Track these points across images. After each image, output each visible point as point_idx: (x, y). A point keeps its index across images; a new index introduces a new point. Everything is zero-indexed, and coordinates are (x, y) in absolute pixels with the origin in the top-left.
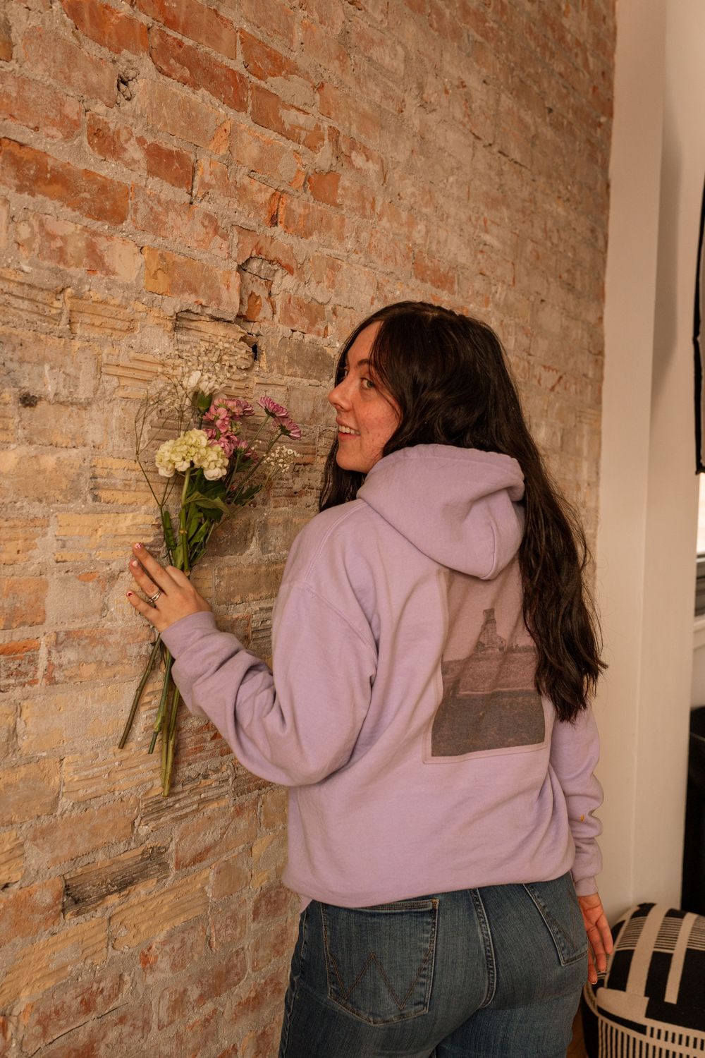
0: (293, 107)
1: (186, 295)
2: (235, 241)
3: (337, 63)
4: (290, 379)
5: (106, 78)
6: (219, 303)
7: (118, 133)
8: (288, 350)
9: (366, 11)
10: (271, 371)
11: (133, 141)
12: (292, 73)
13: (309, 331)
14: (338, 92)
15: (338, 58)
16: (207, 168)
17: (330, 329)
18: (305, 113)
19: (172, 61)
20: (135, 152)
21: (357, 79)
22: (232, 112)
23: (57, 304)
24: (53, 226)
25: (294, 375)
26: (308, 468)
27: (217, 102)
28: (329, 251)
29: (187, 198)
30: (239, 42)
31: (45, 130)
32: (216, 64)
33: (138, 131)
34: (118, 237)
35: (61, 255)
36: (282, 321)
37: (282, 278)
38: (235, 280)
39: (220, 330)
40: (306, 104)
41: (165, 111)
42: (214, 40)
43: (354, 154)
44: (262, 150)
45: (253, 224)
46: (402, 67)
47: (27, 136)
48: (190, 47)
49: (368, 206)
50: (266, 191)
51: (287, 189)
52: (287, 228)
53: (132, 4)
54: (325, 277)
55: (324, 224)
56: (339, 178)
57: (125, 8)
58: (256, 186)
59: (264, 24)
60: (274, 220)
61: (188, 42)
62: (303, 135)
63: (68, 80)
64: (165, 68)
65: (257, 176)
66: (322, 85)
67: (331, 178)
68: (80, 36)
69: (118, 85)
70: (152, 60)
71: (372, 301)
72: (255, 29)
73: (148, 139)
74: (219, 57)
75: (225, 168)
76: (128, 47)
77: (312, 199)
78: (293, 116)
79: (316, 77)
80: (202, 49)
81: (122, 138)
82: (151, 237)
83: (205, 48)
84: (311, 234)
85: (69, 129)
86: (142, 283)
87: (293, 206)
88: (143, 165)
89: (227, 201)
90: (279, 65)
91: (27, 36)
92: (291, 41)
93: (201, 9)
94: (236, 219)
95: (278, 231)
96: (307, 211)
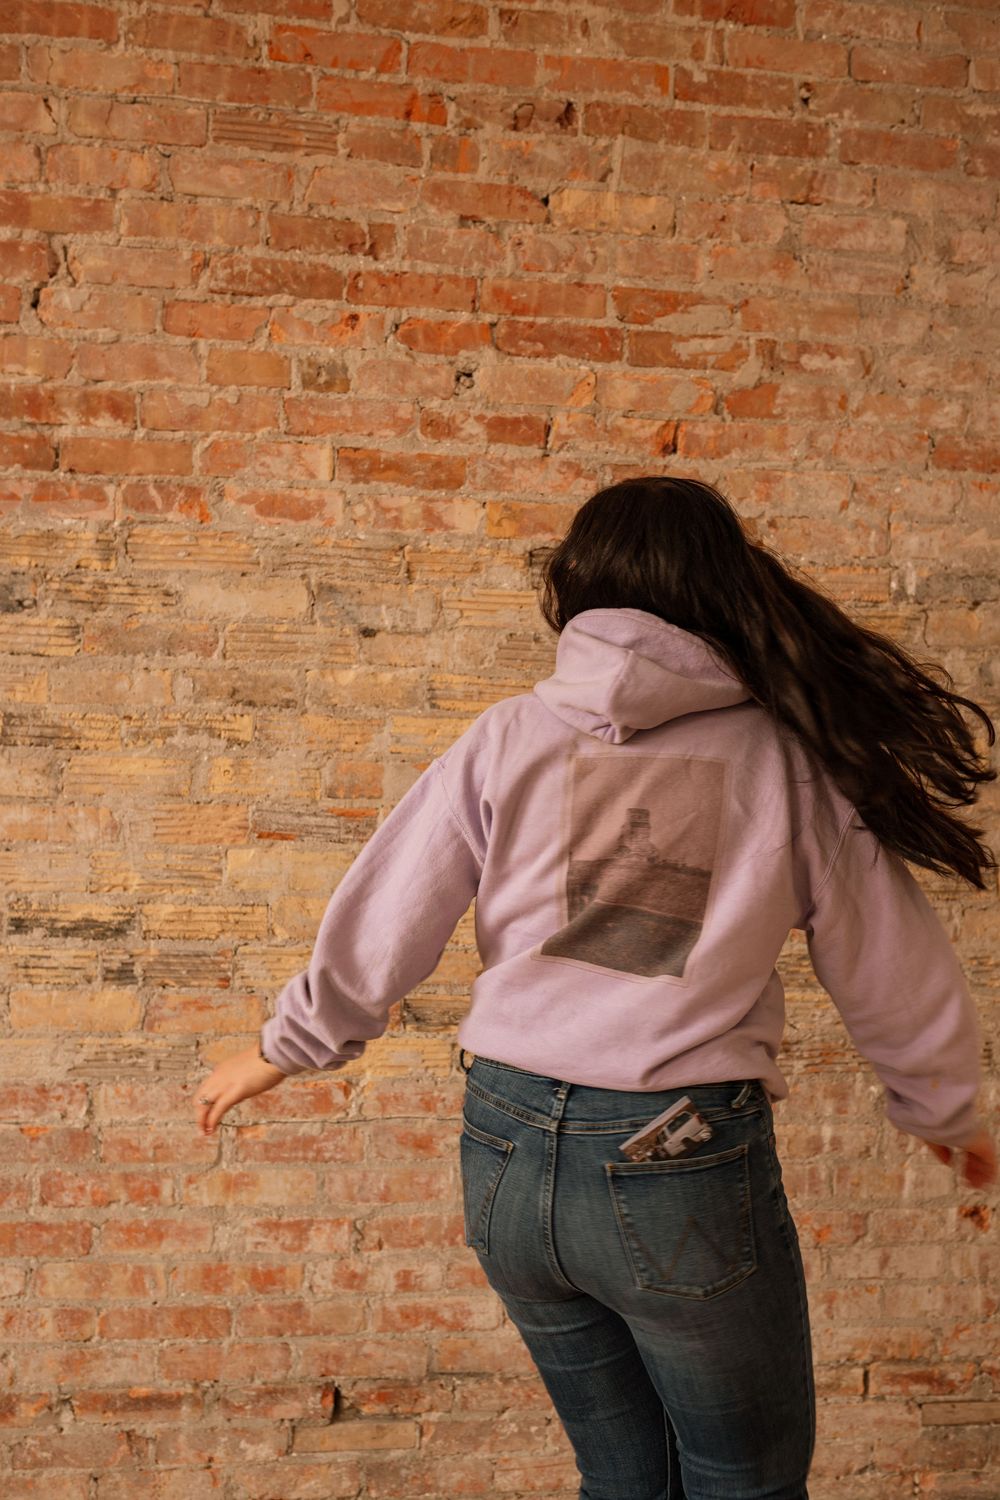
0: (695, 336)
1: (540, 535)
3: (773, 273)
5: (445, 376)
7: (453, 419)
9: (830, 203)
11: (471, 420)
12: (694, 305)
14: (775, 302)
15: (775, 267)
16: (561, 423)
18: (714, 337)
19: (521, 343)
20: (473, 428)
21: (815, 280)
22: (599, 366)
23: (396, 559)
24: (386, 501)
27: (575, 362)
28: (760, 465)
29: (539, 453)
30: (610, 300)
31: (378, 434)
32: (577, 329)
33: (475, 412)
34: (457, 501)
35: (397, 521)
40: (717, 328)
41: (509, 387)
42: (574, 308)
43: (804, 359)
44: (643, 389)
45: (634, 459)
46: (901, 241)
47: (362, 441)
48: (543, 325)
49: (833, 409)
50: (652, 425)
51: (682, 417)
52: (688, 453)
53: (474, 310)
54: (752, 492)
55: (746, 439)
56: (776, 388)
57: (464, 317)
58: (636, 423)
59: (649, 272)
60: (670, 448)
61: (542, 320)
62: (711, 359)
63: (403, 391)
64: (513, 351)
65: (636, 415)
66: (747, 302)
67: (764, 390)
68: (414, 353)
69: (458, 379)
70: (498, 348)
71: (844, 506)
72: (637, 281)
73: (490, 414)
74: (582, 322)
75: (589, 417)
76: (466, 347)
77: (729, 418)
78: (694, 345)
79: (735, 297)
80: (558, 322)
81: (458, 421)
82: (494, 493)
83: (562, 320)
84: (728, 452)
85: (402, 426)
86: (484, 531)
87: (697, 431)
88: (484, 437)
89: (593, 445)
90: (671, 303)
91: (362, 371)
92: (693, 275)
93: (558, 288)
94: (608, 458)
95: (675, 460)
96: (720, 432)
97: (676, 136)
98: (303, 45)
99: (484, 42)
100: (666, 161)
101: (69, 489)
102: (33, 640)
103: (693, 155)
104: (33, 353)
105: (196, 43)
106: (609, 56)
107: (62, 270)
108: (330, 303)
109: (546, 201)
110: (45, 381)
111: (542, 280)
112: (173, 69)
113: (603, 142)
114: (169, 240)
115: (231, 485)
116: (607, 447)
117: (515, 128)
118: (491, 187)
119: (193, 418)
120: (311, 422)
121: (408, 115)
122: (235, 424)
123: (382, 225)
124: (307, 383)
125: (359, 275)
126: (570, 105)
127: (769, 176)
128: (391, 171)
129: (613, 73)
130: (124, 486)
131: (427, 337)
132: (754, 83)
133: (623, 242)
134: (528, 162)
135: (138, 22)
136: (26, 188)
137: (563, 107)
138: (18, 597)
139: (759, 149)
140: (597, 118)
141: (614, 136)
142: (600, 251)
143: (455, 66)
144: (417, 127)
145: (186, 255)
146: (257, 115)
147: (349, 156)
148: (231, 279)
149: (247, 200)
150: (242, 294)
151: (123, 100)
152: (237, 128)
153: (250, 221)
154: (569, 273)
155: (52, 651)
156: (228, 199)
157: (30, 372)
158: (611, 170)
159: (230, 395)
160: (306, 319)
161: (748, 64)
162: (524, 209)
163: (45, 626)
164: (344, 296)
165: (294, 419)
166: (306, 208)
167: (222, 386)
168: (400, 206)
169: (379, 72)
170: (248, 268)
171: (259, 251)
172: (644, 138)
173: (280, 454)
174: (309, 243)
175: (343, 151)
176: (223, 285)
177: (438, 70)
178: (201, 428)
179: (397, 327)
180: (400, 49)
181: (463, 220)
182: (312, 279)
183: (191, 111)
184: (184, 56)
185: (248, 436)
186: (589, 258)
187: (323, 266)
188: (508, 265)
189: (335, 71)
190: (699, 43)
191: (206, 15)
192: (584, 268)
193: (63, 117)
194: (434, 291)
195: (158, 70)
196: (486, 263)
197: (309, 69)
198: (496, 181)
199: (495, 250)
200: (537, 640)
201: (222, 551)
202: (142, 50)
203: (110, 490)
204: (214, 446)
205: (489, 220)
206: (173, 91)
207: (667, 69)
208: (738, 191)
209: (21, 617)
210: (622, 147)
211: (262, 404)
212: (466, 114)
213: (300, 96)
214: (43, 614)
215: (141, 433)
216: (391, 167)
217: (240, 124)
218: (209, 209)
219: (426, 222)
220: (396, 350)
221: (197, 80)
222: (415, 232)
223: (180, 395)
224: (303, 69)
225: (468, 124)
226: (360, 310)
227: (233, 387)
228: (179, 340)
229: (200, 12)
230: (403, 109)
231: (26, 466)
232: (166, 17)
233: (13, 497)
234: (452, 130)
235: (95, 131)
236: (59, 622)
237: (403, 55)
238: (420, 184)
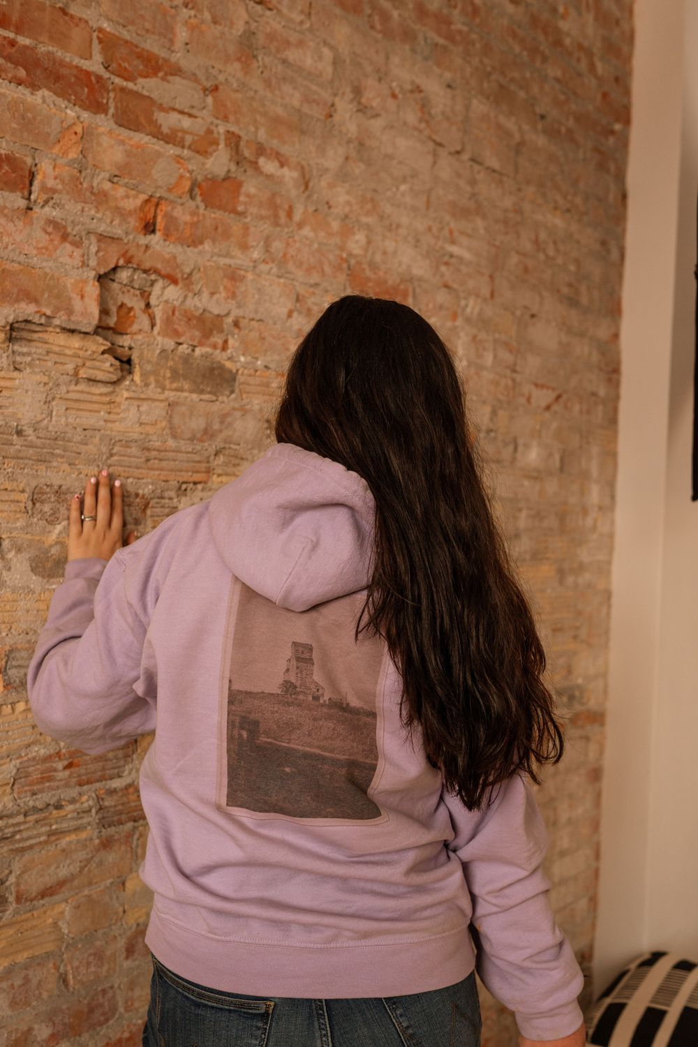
0: (174, 109)
1: (23, 305)
2: (93, 249)
3: (237, 65)
4: (172, 394)
6: (70, 312)
8: (170, 363)
9: (279, 11)
10: (147, 385)
12: (172, 74)
13: (201, 344)
14: (239, 96)
15: (239, 59)
16: (47, 172)
17: (231, 342)
18: (190, 115)
19: (1, 61)
21: (268, 83)
22: (85, 115)
25: (181, 390)
26: (200, 487)
27: (63, 104)
28: (227, 261)
29: (22, 203)
30: (95, 42)
32: (62, 64)
36: (164, 333)
37: (164, 288)
38: (93, 290)
39: (75, 342)
40: (193, 107)
42: (61, 39)
43: (262, 161)
44: (128, 154)
45: (119, 232)
46: (330, 70)
48: (26, 47)
49: (282, 215)
50: (135, 197)
51: (165, 195)
52: (166, 234)
54: (222, 288)
55: (219, 233)
56: (240, 184)
58: (121, 191)
59: (133, 23)
60: (150, 226)
61: (23, 41)
62: (188, 139)
65: (122, 181)
66: (216, 87)
67: (229, 184)
71: (290, 315)
72: (120, 28)
74: (68, 57)
75: (75, 172)
77: (202, 206)
78: (173, 119)
79: (207, 79)
80: (42, 48)
83: (46, 47)
84: (201, 243)
87: (175, 214)
89: (79, 207)
90: (153, 66)
92: (171, 42)
94: (93, 225)
95: (156, 239)
96: (195, 219)
116: (93, 212)
200: (19, 433)
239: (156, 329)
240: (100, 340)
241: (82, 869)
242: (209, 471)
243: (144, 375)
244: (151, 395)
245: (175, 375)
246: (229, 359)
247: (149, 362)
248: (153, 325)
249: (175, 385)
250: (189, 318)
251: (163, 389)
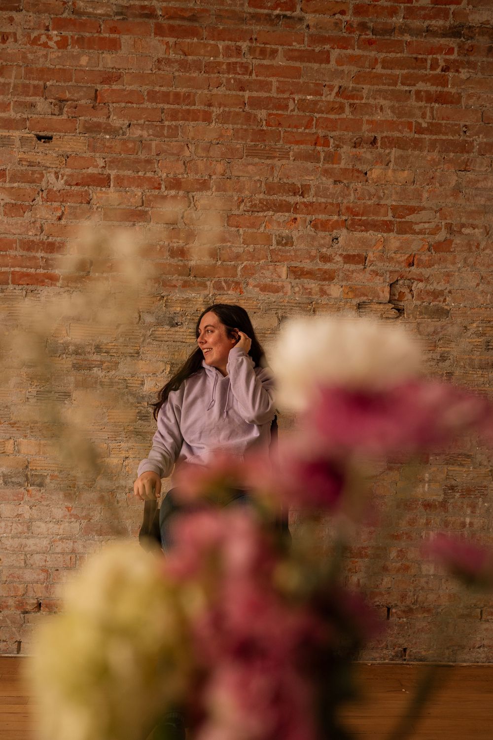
0: (422, 222)
1: (362, 297)
2: (388, 276)
3: (451, 198)
4: (420, 320)
5: (328, 240)
6: (379, 297)
7: (331, 255)
8: (419, 309)
9: (474, 170)
10: (409, 318)
11: (338, 256)
12: (421, 211)
13: (433, 301)
14: (452, 209)
15: (452, 195)
16: (371, 256)
17: (447, 299)
18: (428, 222)
19: (356, 227)
20: (338, 259)
21: (468, 200)
22: (385, 235)
23: (309, 307)
24: (306, 286)
25: (423, 318)
26: (431, 352)
27: (377, 233)
28: (445, 270)
29: (362, 267)
30: (389, 210)
31: (303, 261)
32: (377, 221)
33: (339, 253)
34: (332, 285)
35: (310, 293)
36: (417, 299)
37: (418, 284)
38: (387, 289)
39: (381, 306)
40: (430, 219)
41: (352, 243)
42: (376, 213)
43: (463, 230)
44: (401, 243)
45: (398, 269)
47: (298, 264)
48: (365, 220)
49: (474, 248)
50: (405, 256)
51: (416, 253)
52: (418, 265)
53: (339, 215)
54: (442, 280)
55: (441, 260)
56: (452, 241)
57: (336, 218)
58: (399, 255)
59: (404, 199)
60: (411, 264)
61: (364, 218)
62: (427, 231)
63: (313, 246)
64: (353, 230)
65: (399, 252)
66: (441, 209)
67: (448, 242)
68: (317, 232)
69: (333, 240)
70: (348, 229)
71: (478, 285)
72: (400, 202)
73: (345, 253)
74: (379, 218)
75: (381, 254)
76: (336, 229)
77: (434, 253)
78: (421, 226)
79: (437, 207)
80: (370, 218)
81: (333, 256)
82: (346, 282)
83: (372, 217)
84: (433, 266)
85: (312, 258)
86: (342, 296)
87: (421, 258)
88: (342, 262)
89: (383, 264)
90: (412, 210)
91: (298, 238)
92: (421, 199)
93: (370, 206)
94: (388, 268)
95: (413, 269)
96: (430, 258)
97: (414, 148)
98: (278, 121)
99: (344, 116)
100: (411, 157)
101: (194, 283)
102: (181, 337)
103: (421, 155)
104: (182, 235)
105: (240, 121)
106: (390, 119)
107: (192, 205)
108: (287, 214)
109: (366, 174)
110: (186, 244)
111: (364, 203)
112: (232, 131)
113: (387, 151)
114: (230, 193)
115: (251, 281)
116: (388, 265)
117: (355, 147)
118: (346, 169)
119: (238, 257)
120: (280, 257)
121: (316, 144)
122: (253, 259)
123: (306, 185)
124: (278, 243)
125: (297, 203)
126: (375, 137)
127: (451, 161)
128: (309, 165)
129: (391, 125)
130: (213, 282)
131: (322, 225)
132: (446, 126)
133: (394, 188)
134: (360, 160)
135: (219, 115)
136: (180, 176)
137: (373, 138)
138: (176, 321)
139: (447, 151)
140: (386, 142)
141: (392, 148)
142: (386, 191)
143: (333, 125)
144: (319, 148)
145: (236, 198)
146: (261, 146)
147: (294, 160)
148: (252, 206)
149: (258, 178)
150: (255, 211)
151: (214, 143)
152: (254, 151)
153: (258, 185)
154: (374, 200)
155: (188, 341)
156: (250, 177)
157: (181, 241)
158: (390, 161)
159: (251, 248)
160: (278, 220)
161: (443, 119)
162: (358, 177)
163: (186, 332)
164: (292, 211)
165: (273, 257)
166: (279, 179)
167: (248, 245)
168: (312, 178)
169: (305, 129)
170: (258, 202)
171: (262, 196)
172: (403, 149)
173: (268, 269)
174: (279, 193)
175: (292, 158)
176: (249, 208)
177: (327, 127)
178: (240, 260)
179: (311, 222)
180: (313, 120)
181: (335, 182)
182: (280, 205)
183: (238, 146)
184: (235, 126)
185: (257, 263)
186: (382, 194)
187: (284, 200)
188: (352, 198)
189: (289, 129)
190: (424, 111)
191: (243, 111)
192: (380, 198)
193: (193, 151)
194: (324, 208)
195: (226, 132)
196: (344, 198)
197: (280, 129)
198: (347, 167)
199: (347, 193)
201: (247, 304)
202: (221, 125)
203: (208, 283)
204: (245, 267)
205: (345, 181)
206: (232, 139)
207: (412, 122)
208: (439, 167)
209: (177, 329)
210: (395, 152)
211: (262, 251)
212: (337, 143)
213: (277, 139)
214: (185, 328)
215: (219, 263)
216: (309, 163)
217: (255, 150)
218: (244, 182)
219: (322, 183)
220: (310, 230)
221: (240, 135)
222: (318, 187)
223: (233, 249)
224: (278, 129)
225: (338, 146)
226: (298, 216)
227: (252, 245)
228: (233, 229)
229: (241, 110)
230: (314, 142)
231: (179, 275)
232: (230, 112)
233: (175, 286)
234: (331, 149)
235: (204, 155)
236: (190, 330)
237: (314, 122)
238: (320, 169)
239: (414, 298)
240: (390, 304)
241: (380, 474)
242: (435, 346)
243: (408, 314)
244: (410, 321)
245: (421, 313)
246: (446, 305)
247: (410, 310)
248: (413, 298)
249: (421, 317)
250: (428, 293)
251: (416, 318)
